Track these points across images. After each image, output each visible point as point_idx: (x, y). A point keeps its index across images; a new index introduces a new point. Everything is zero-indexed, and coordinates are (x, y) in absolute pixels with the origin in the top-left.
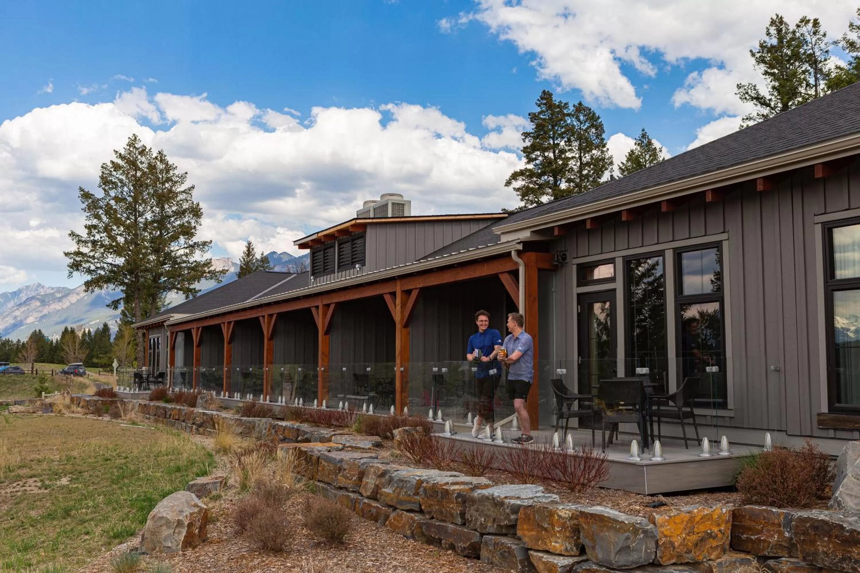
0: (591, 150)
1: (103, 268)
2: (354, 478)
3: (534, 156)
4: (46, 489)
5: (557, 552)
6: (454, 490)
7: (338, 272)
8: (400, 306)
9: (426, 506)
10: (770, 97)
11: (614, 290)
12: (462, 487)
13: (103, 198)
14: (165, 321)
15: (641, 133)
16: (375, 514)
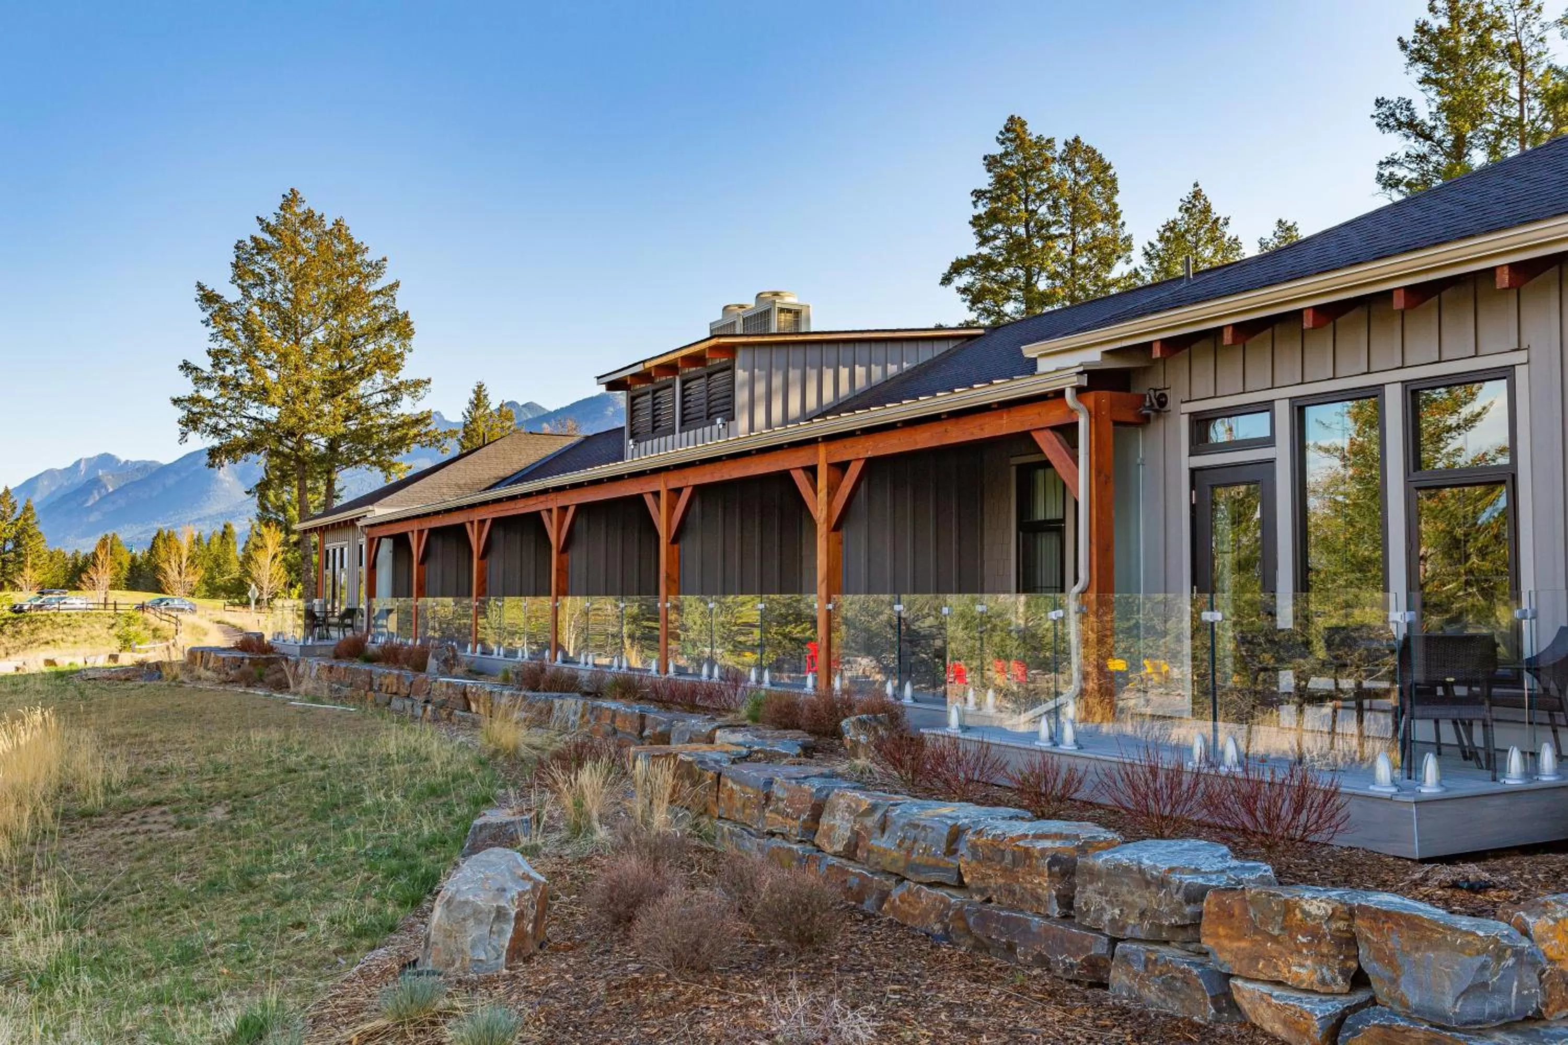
0: (1093, 223)
1: (240, 427)
2: (804, 817)
3: (992, 233)
4: (188, 828)
5: (1304, 986)
6: (1043, 851)
7: (681, 432)
8: (825, 491)
9: (973, 878)
10: (1432, 123)
11: (1272, 461)
12: (1058, 844)
13: (237, 303)
14: (358, 519)
15: (1191, 189)
16: (855, 888)
